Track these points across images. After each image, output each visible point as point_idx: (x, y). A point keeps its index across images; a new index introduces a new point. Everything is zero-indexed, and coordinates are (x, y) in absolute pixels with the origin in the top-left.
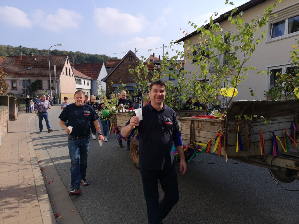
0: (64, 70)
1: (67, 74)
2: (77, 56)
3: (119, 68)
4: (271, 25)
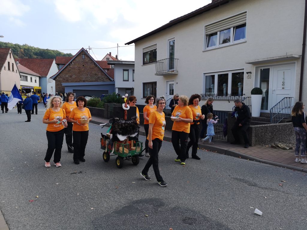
0: (6, 65)
2: (25, 49)
3: (71, 66)
4: (207, 35)
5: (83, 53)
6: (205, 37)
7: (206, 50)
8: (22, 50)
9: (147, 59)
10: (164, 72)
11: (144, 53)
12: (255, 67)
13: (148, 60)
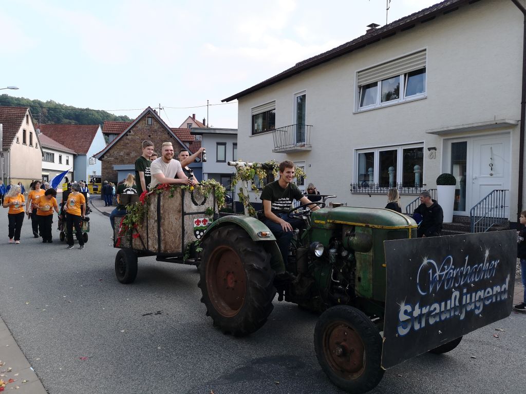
0: (20, 134)
1: (24, 142)
2: (49, 109)
3: (128, 137)
4: (360, 87)
5: (150, 115)
6: (358, 89)
7: (359, 110)
8: (45, 110)
9: (258, 126)
10: (287, 147)
11: (253, 116)
12: (442, 138)
13: (261, 127)
